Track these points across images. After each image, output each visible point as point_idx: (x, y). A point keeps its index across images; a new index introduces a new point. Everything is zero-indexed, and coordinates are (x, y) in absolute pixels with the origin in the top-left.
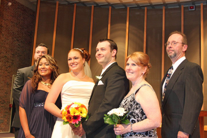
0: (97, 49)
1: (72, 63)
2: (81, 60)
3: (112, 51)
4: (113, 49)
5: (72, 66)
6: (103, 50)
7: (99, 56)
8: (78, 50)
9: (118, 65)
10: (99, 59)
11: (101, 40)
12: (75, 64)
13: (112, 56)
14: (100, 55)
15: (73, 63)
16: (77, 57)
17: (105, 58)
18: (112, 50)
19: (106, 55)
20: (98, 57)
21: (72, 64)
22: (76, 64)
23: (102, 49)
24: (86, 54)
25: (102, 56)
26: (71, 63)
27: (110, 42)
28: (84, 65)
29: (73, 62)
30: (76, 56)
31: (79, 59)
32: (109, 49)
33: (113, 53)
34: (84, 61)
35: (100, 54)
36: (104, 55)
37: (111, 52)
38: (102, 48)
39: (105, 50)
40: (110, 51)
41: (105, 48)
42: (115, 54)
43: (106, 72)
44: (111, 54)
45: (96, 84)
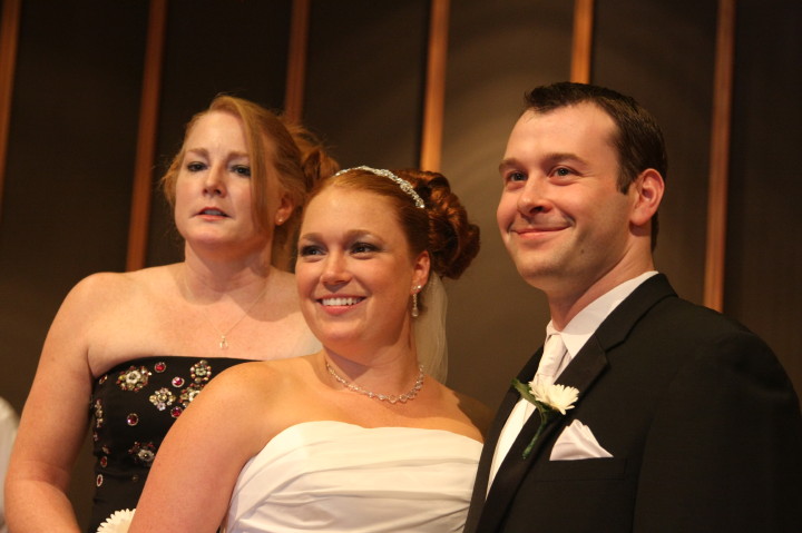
0: (512, 163)
1: (326, 284)
2: (396, 269)
3: (632, 187)
4: (642, 169)
5: (320, 301)
6: (564, 172)
7: (530, 220)
8: (386, 180)
10: (535, 245)
11: (548, 98)
12: (346, 290)
13: (634, 227)
14: (541, 216)
15: (335, 285)
16: (368, 239)
17: (582, 238)
18: (634, 176)
21: (321, 291)
22: (360, 290)
23: (555, 167)
24: (445, 215)
25: (555, 217)
26: (316, 282)
27: (611, 111)
28: (421, 308)
29: (330, 272)
30: (362, 228)
31: (385, 257)
32: (606, 165)
33: (637, 196)
34: (422, 274)
35: (540, 209)
37: (625, 191)
38: (557, 158)
39: (576, 173)
40: (620, 182)
41: (578, 155)
42: (653, 210)
43: (608, 351)
44: (627, 208)
45: (528, 450)
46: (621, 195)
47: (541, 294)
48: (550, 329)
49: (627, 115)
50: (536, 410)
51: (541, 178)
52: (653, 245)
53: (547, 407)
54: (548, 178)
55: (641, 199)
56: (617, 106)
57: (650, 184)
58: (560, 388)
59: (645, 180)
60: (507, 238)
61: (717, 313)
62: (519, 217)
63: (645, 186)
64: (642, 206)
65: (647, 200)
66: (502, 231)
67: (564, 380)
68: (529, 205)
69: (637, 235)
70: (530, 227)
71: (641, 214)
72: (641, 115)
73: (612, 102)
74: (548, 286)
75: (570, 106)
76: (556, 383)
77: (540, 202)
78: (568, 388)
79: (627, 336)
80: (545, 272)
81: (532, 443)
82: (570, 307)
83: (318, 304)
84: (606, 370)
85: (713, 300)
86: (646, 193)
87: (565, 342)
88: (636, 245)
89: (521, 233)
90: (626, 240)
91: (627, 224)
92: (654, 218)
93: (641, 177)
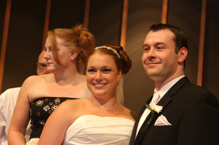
0: (146, 45)
1: (96, 80)
3: (179, 52)
4: (182, 47)
6: (159, 48)
7: (151, 61)
9: (190, 82)
10: (152, 67)
11: (156, 27)
12: (102, 82)
13: (179, 63)
14: (153, 59)
15: (99, 81)
16: (108, 68)
17: (165, 66)
18: (179, 49)
19: (166, 59)
20: (148, 61)
21: (95, 82)
22: (105, 82)
23: (157, 46)
24: (124, 58)
25: (157, 60)
27: (173, 31)
30: (106, 65)
31: (112, 73)
32: (172, 46)
33: (180, 55)
36: (161, 60)
37: (177, 53)
38: (159, 44)
39: (163, 48)
40: (175, 51)
41: (164, 43)
42: (184, 58)
43: (171, 96)
44: (177, 58)
45: (148, 123)
46: (176, 54)
47: (153, 80)
48: (155, 90)
49: (178, 32)
50: (151, 112)
51: (154, 49)
52: (184, 68)
53: (154, 111)
54: (156, 49)
55: (181, 56)
56: (175, 30)
57: (184, 51)
58: (158, 106)
59: (182, 50)
60: (144, 65)
61: (200, 87)
62: (148, 60)
63: (182, 52)
64: (182, 57)
65: (183, 56)
66: (143, 64)
67: (159, 104)
68: (150, 56)
69: (180, 65)
70: (151, 62)
71: (181, 59)
72: (181, 33)
73: (174, 29)
74: (155, 79)
75: (162, 30)
76: (156, 105)
77: (153, 56)
78: (160, 106)
79: (176, 93)
80: (155, 75)
81: (150, 121)
82: (161, 85)
83: (94, 85)
84: (170, 101)
85: (199, 83)
86: (182, 54)
87: (159, 94)
88: (180, 68)
89: (148, 64)
90: (177, 66)
91: (177, 62)
92: (185, 61)
93: (181, 49)
